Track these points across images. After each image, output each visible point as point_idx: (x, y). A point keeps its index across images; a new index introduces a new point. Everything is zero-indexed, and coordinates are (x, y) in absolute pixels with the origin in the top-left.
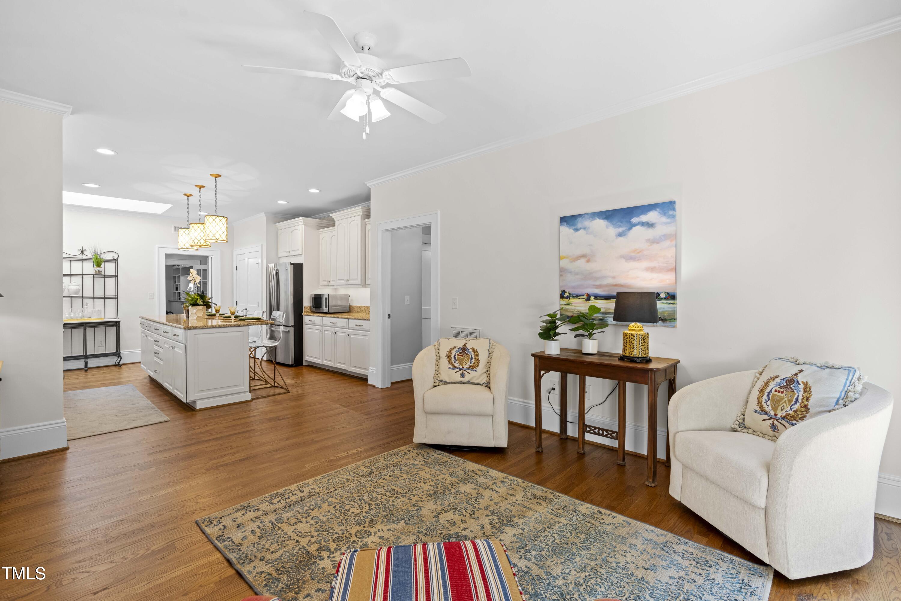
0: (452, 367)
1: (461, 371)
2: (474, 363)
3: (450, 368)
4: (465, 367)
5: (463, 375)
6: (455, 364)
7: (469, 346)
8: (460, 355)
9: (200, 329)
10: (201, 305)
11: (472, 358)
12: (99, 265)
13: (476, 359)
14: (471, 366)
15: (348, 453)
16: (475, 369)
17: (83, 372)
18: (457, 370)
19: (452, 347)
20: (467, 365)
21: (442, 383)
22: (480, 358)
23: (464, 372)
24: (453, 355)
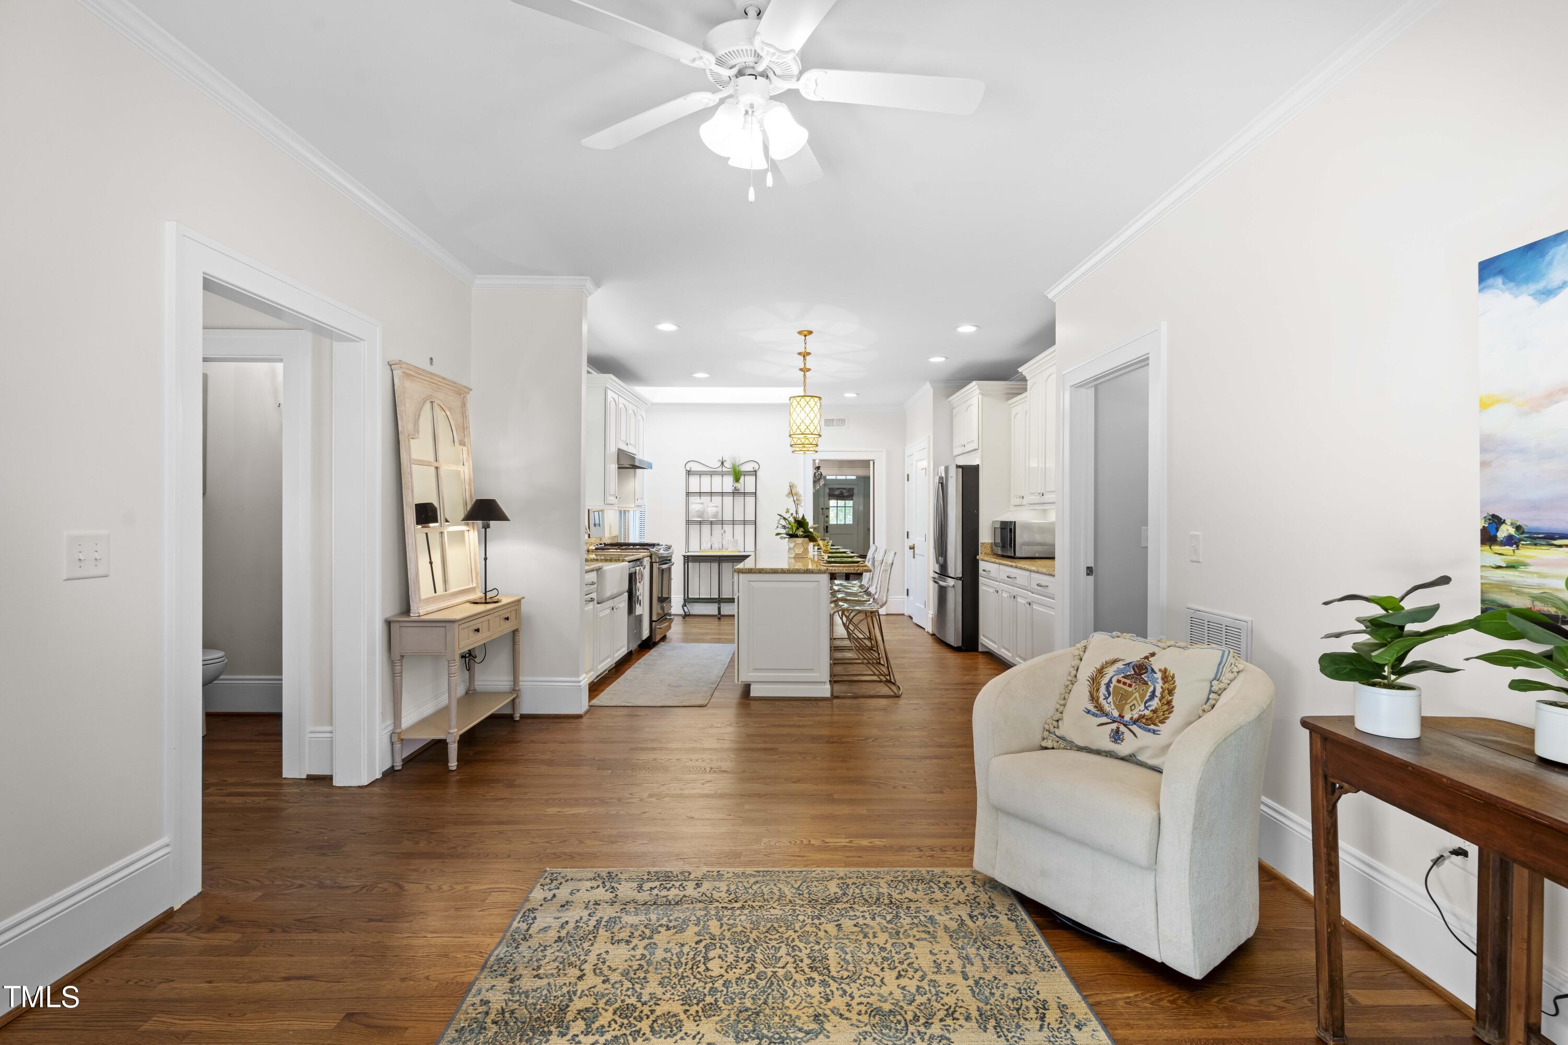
0: (1094, 710)
1: (1114, 726)
2: (1154, 711)
3: (1088, 712)
4: (1127, 718)
5: (1117, 736)
6: (1104, 702)
7: (1157, 664)
8: (1125, 684)
9: (755, 573)
10: (801, 537)
11: (1153, 695)
12: (737, 480)
13: (1164, 701)
14: (1144, 716)
15: (850, 842)
16: (1152, 727)
17: (715, 621)
18: (1104, 720)
19: (1109, 657)
20: (1134, 712)
21: (1063, 744)
22: (1177, 700)
23: (1122, 728)
24: (1105, 680)
